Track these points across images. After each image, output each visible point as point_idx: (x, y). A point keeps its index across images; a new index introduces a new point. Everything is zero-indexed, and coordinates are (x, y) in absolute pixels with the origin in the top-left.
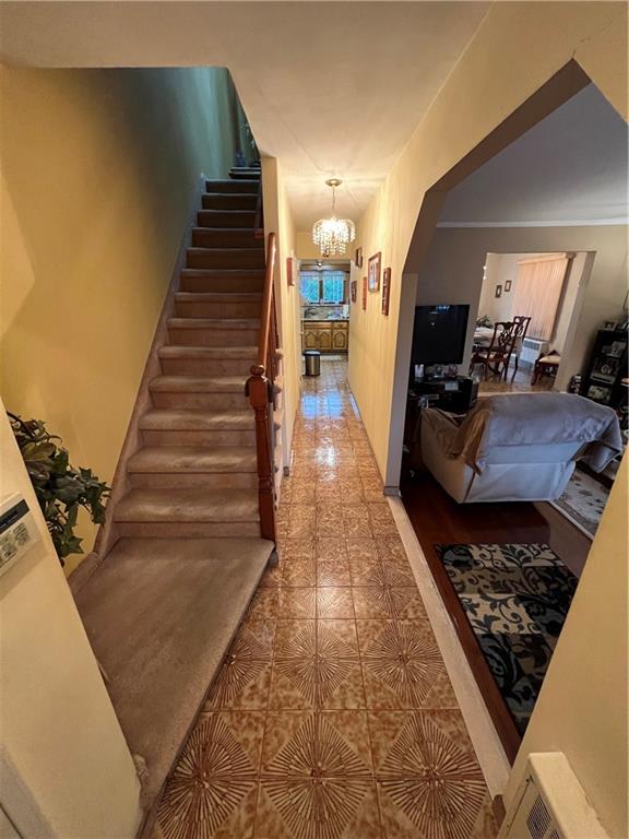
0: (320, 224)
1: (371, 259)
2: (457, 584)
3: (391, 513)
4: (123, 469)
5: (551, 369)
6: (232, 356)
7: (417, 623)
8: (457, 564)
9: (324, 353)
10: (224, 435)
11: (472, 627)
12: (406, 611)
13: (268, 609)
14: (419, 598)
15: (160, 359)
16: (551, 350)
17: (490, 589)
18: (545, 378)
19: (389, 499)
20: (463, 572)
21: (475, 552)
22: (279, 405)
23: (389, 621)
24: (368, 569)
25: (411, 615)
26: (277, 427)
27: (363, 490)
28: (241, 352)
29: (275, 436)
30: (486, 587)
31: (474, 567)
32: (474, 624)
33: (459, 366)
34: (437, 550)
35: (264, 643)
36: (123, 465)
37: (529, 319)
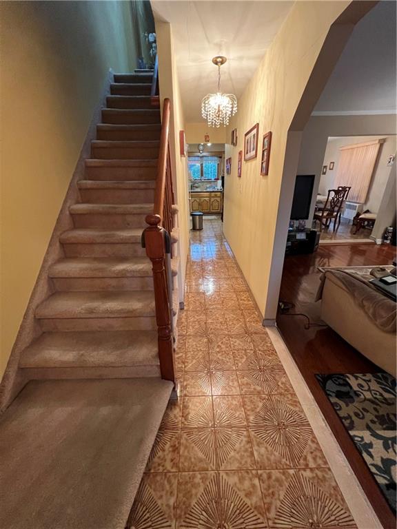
0: (208, 98)
1: (246, 135)
2: (346, 418)
3: (271, 343)
4: (31, 316)
5: (366, 223)
6: (135, 211)
7: (319, 474)
8: (340, 395)
9: (206, 214)
10: (125, 281)
11: (372, 474)
12: (305, 459)
13: (169, 457)
14: (314, 440)
15: (71, 215)
16: (365, 210)
17: (378, 425)
18: (361, 230)
19: (268, 330)
20: (347, 405)
21: (353, 382)
22: (176, 253)
23: (292, 472)
24: (261, 405)
25: (312, 465)
26: (174, 274)
27: (245, 321)
28: (141, 208)
29: (173, 282)
30: (372, 421)
31: (356, 399)
32: (373, 470)
33: (306, 221)
34: (319, 380)
35: (164, 508)
36: (31, 312)
37: (350, 188)
